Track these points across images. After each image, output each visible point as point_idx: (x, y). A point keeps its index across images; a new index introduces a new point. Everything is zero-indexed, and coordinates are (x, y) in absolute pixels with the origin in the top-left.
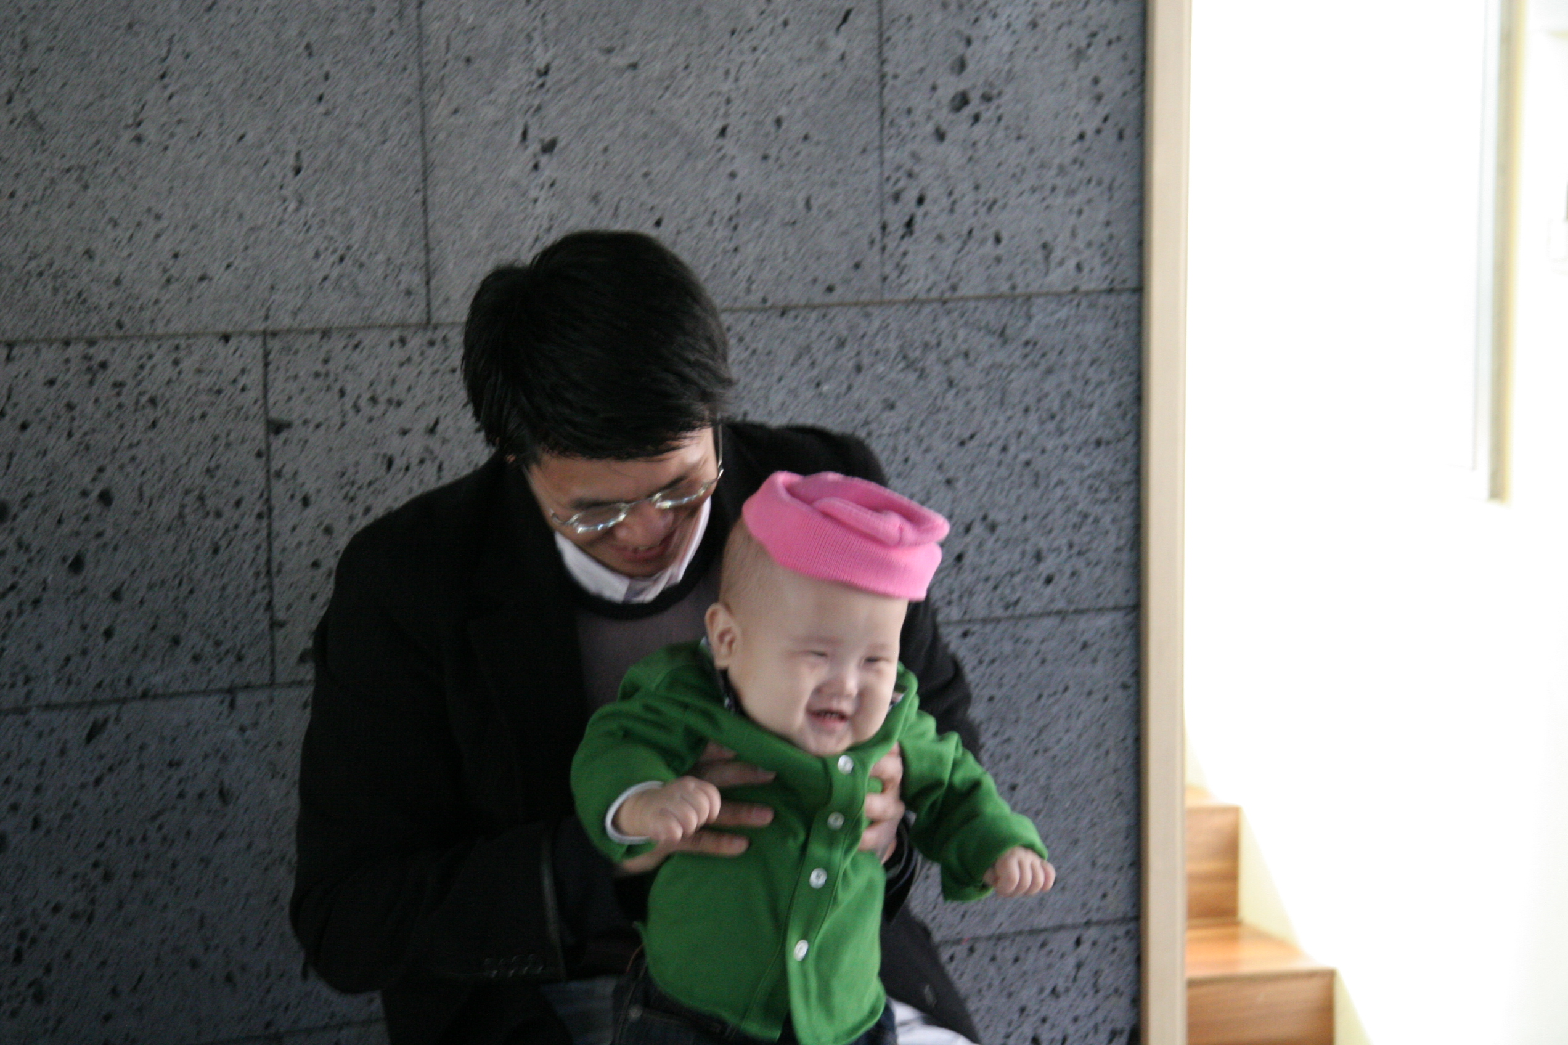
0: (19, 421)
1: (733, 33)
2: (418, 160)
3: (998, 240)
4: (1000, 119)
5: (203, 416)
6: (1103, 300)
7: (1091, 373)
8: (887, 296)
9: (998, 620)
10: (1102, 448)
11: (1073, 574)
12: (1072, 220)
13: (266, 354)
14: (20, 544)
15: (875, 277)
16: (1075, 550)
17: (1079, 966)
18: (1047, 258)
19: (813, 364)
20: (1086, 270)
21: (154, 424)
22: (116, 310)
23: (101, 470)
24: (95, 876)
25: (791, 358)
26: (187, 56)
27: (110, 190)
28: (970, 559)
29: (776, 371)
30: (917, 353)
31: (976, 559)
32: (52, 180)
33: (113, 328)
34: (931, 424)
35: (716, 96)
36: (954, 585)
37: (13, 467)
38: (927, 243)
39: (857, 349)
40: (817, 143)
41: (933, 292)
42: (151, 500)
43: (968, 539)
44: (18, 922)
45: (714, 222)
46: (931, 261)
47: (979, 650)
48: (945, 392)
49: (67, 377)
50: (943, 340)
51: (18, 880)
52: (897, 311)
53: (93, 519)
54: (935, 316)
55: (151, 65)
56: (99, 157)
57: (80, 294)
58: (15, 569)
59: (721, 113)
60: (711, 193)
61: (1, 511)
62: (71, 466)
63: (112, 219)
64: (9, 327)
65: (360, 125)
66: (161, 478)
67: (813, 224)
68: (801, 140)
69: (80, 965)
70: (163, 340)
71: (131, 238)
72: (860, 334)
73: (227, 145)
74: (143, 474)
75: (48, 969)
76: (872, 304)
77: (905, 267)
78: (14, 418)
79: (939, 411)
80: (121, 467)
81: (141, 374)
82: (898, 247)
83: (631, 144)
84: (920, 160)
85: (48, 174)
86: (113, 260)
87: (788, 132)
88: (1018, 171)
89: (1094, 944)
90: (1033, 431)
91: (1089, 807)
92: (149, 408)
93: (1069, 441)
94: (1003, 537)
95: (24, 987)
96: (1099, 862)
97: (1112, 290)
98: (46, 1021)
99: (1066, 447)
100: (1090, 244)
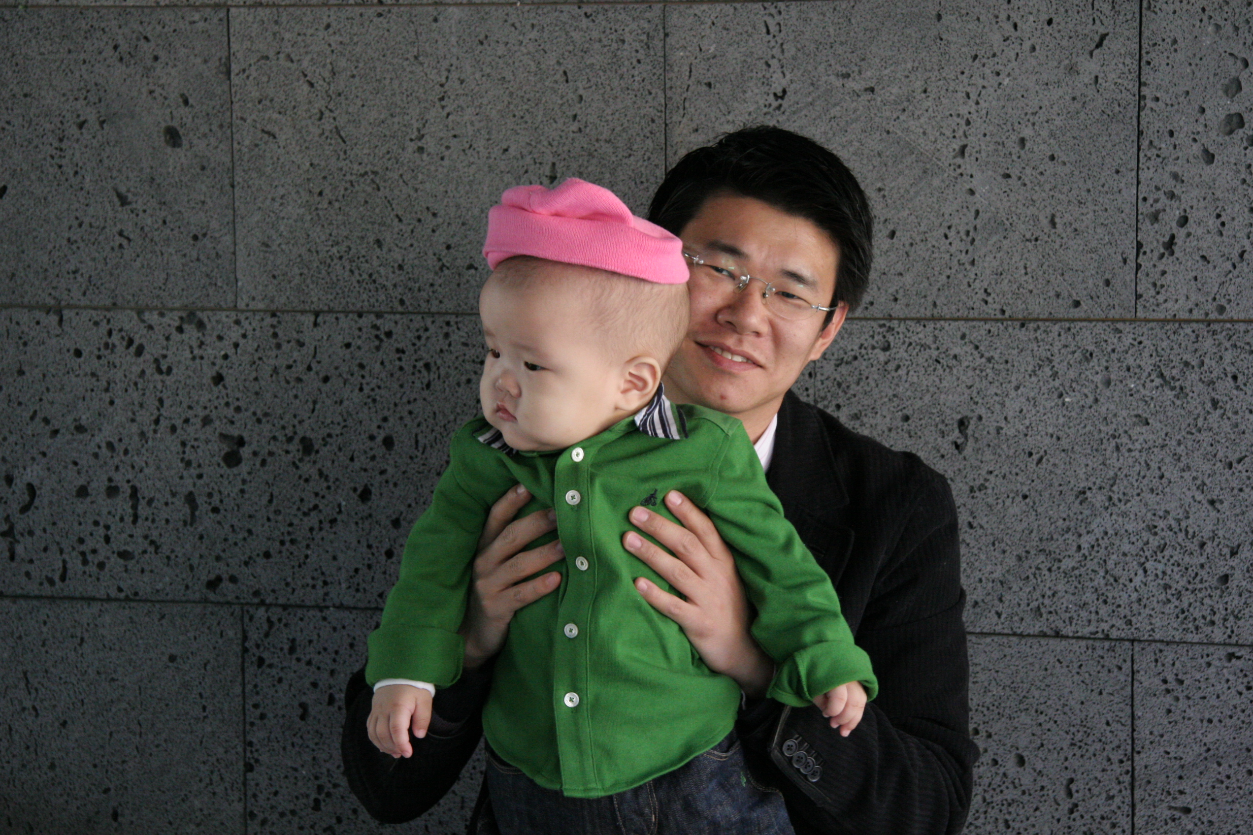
0: (322, 375)
1: (975, 57)
8: (1141, 314)
14: (321, 473)
15: (1127, 295)
19: (1055, 375)
21: (428, 386)
22: (400, 290)
23: (385, 419)
25: (1030, 368)
26: (462, 82)
27: (396, 192)
28: (1236, 582)
29: (1013, 379)
30: (1174, 372)
31: (1244, 583)
32: (351, 182)
33: (396, 304)
34: (1189, 444)
35: (955, 118)
36: (1216, 606)
37: (316, 412)
38: (1189, 264)
39: (1105, 364)
40: (1064, 164)
41: (1195, 312)
42: (425, 448)
43: (1235, 562)
44: (317, 778)
45: (949, 235)
46: (1193, 282)
47: (1246, 676)
48: (1208, 413)
49: (359, 342)
50: (1207, 361)
51: (317, 744)
52: (1152, 329)
53: (378, 459)
54: (1197, 337)
55: (432, 89)
56: (389, 165)
57: (371, 275)
58: (317, 494)
59: (960, 133)
60: (947, 209)
61: (307, 446)
62: (361, 415)
63: (397, 216)
64: (315, 299)
65: (608, 141)
66: (433, 431)
67: (1058, 240)
68: (1047, 159)
69: (364, 822)
70: (436, 316)
71: (412, 231)
72: (1109, 349)
73: (493, 156)
74: (419, 425)
75: (339, 820)
76: (1124, 321)
77: (1162, 286)
78: (317, 373)
79: (1199, 431)
80: (401, 418)
81: (418, 344)
82: (1155, 266)
83: (865, 162)
84: (1183, 181)
85: (348, 177)
86: (397, 249)
87: (1032, 152)
92: (425, 372)
95: (320, 832)
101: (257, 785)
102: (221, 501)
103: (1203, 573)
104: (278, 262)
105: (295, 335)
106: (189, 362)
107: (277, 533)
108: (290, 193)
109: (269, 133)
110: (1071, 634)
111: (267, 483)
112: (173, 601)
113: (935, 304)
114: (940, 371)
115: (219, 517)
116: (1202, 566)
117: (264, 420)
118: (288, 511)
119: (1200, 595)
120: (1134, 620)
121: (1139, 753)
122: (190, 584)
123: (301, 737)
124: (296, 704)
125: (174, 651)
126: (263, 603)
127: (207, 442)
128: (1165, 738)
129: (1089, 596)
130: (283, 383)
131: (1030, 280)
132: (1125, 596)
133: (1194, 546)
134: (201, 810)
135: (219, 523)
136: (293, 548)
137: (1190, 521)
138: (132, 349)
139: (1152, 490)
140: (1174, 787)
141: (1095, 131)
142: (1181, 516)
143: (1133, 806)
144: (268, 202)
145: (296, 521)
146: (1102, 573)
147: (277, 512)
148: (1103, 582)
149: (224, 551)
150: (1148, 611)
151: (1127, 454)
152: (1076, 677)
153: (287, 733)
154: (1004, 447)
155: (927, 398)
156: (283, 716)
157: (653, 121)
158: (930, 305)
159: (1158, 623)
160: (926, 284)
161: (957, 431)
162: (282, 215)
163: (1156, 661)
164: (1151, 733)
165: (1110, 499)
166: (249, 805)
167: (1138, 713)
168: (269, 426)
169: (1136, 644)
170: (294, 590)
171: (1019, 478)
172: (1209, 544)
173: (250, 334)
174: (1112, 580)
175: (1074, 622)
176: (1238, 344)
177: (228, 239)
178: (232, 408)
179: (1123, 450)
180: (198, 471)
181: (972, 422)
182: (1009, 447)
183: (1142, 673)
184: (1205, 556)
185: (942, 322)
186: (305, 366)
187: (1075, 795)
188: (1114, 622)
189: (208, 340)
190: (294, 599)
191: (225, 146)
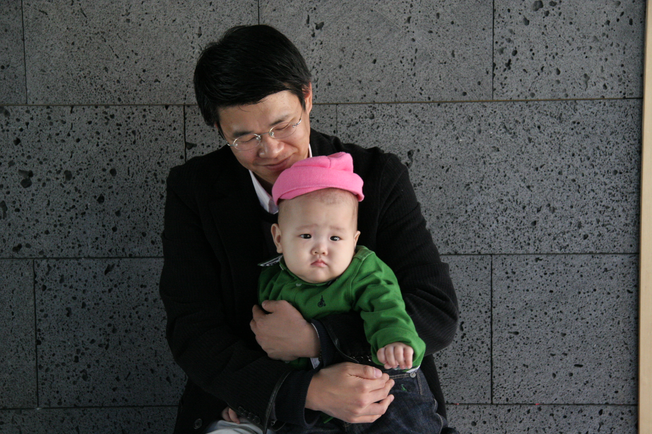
0: (76, 138)
3: (558, 72)
4: (560, 14)
5: (156, 139)
6: (618, 103)
7: (611, 139)
8: (495, 98)
9: (556, 254)
10: (618, 175)
11: (600, 235)
12: (602, 63)
13: (185, 114)
14: (76, 189)
15: (489, 89)
16: (600, 224)
17: (601, 424)
18: (586, 83)
19: (455, 129)
20: (609, 88)
21: (134, 142)
22: (118, 93)
23: (111, 160)
24: (109, 330)
25: (443, 126)
27: (115, 42)
28: (540, 224)
29: (434, 131)
30: (511, 125)
31: (543, 225)
32: (90, 37)
33: (116, 101)
34: (518, 160)
35: (405, 3)
36: (530, 236)
37: (73, 157)
38: (518, 73)
39: (478, 122)
40: (458, 26)
41: (521, 96)
42: (133, 174)
43: (539, 215)
44: (76, 346)
45: (403, 61)
46: (519, 82)
47: (544, 268)
48: (527, 144)
49: (96, 121)
50: (526, 120)
51: (76, 328)
52: (500, 105)
53: (108, 181)
54: (522, 108)
56: (111, 28)
57: (102, 86)
58: (74, 200)
59: (407, 11)
60: (401, 49)
61: (68, 175)
62: (97, 159)
63: (116, 55)
64: (71, 99)
65: (229, 16)
66: (137, 165)
67: (456, 63)
68: (450, 24)
69: (102, 366)
70: (138, 107)
71: (124, 63)
72: (480, 115)
73: (167, 24)
74: (130, 163)
75: (89, 366)
76: (487, 101)
77: (505, 84)
78: (73, 137)
79: (523, 153)
80: (120, 159)
81: (129, 121)
82: (502, 75)
83: (361, 25)
84: (514, 34)
85: (88, 35)
86: (116, 72)
87: (443, 20)
88: (570, 39)
89: (610, 414)
90: (577, 165)
91: (608, 348)
92: (132, 136)
93: (597, 171)
94: (559, 215)
95: (78, 373)
96: (613, 376)
97: (624, 98)
98: (88, 387)
99: (596, 174)
100: (611, 75)
101: (43, 351)
102: (21, 205)
103: (524, 221)
104: (50, 80)
105: (60, 118)
106: (1, 133)
107: (52, 221)
108: (56, 44)
109: (43, 12)
110: (462, 253)
111: (46, 195)
113: (396, 95)
114: (399, 128)
115: (19, 214)
116: (524, 217)
117: (44, 162)
118: (58, 209)
119: (523, 231)
120: (492, 245)
121: (494, 307)
122: (4, 249)
123: (68, 325)
124: (64, 308)
126: (45, 257)
127: (12, 175)
128: (507, 300)
129: (471, 234)
130: (54, 143)
131: (442, 83)
132: (488, 233)
133: (520, 208)
134: (12, 366)
135: (19, 217)
136: (61, 228)
137: (519, 196)
139: (501, 182)
140: (511, 323)
141: (473, 10)
142: (514, 194)
143: (492, 333)
144: (44, 48)
145: (63, 214)
146: (477, 223)
147: (53, 210)
148: (477, 227)
149: (23, 231)
150: (499, 240)
151: (489, 166)
152: (465, 274)
153: (59, 324)
154: (430, 164)
155: (393, 142)
156: (57, 315)
157: (252, 5)
158: (394, 97)
159: (503, 245)
160: (392, 86)
161: (407, 157)
162: (51, 55)
163: (503, 264)
164: (500, 298)
165: (481, 187)
166: (38, 362)
167: (494, 289)
168: (47, 166)
169: (493, 256)
170: (62, 250)
171: (438, 179)
172: (527, 207)
173: (35, 118)
174: (482, 226)
175: (464, 247)
176: (541, 111)
177: (21, 68)
178: (26, 156)
179: (487, 163)
180: (7, 190)
181: (415, 153)
182: (433, 164)
183: (496, 269)
184: (525, 213)
185: (400, 104)
186: (66, 134)
187: (465, 330)
188: (483, 246)
189: (11, 121)
190: (63, 254)
191: (19, 19)
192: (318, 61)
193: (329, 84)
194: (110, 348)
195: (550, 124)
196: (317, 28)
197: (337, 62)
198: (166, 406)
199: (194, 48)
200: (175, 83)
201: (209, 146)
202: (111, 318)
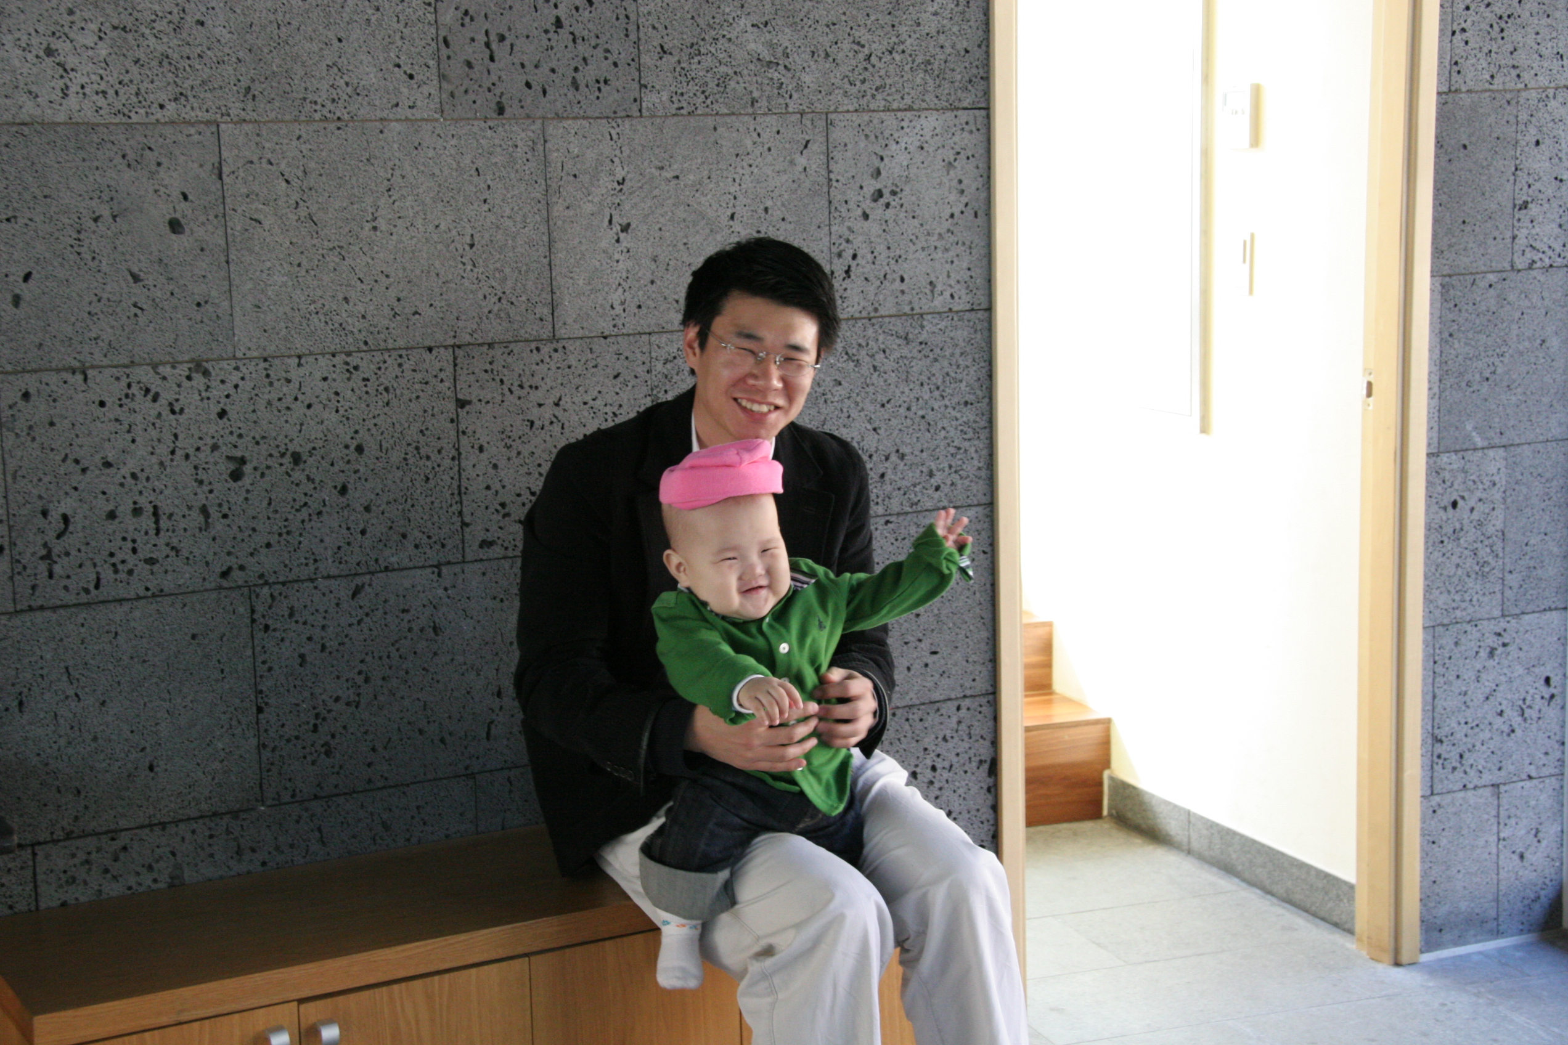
0: (306, 403)
1: (737, 155)
2: (545, 238)
3: (902, 280)
4: (902, 206)
5: (418, 397)
6: (967, 316)
7: (961, 362)
9: (907, 513)
10: (969, 406)
11: (953, 484)
12: (948, 266)
13: (455, 358)
14: (309, 478)
16: (953, 470)
17: (959, 722)
18: (932, 291)
20: (956, 297)
21: (388, 404)
22: (364, 334)
23: (356, 432)
24: (360, 680)
26: (403, 177)
27: (358, 260)
28: (888, 477)
31: (892, 477)
32: (323, 255)
33: (361, 344)
34: (863, 395)
35: (727, 195)
36: (879, 493)
37: (303, 432)
38: (859, 283)
40: (790, 223)
41: (863, 313)
42: (387, 450)
43: (887, 464)
44: (314, 708)
46: (861, 294)
47: (895, 533)
48: (872, 374)
49: (334, 376)
50: (870, 342)
51: (313, 683)
53: (352, 463)
54: (865, 328)
55: (381, 183)
56: (351, 240)
57: (341, 325)
58: (306, 494)
59: (731, 205)
61: (297, 458)
62: (337, 431)
63: (359, 279)
64: (298, 346)
66: (392, 437)
68: (780, 221)
69: (352, 734)
70: (392, 352)
71: (371, 290)
73: (429, 231)
74: (382, 434)
75: (333, 736)
77: (845, 298)
78: (302, 402)
79: (868, 386)
80: (369, 430)
81: (379, 373)
84: (853, 232)
85: (321, 251)
86: (360, 304)
87: (772, 215)
88: (914, 238)
89: (968, 709)
90: (926, 397)
91: (964, 626)
92: (385, 394)
93: (948, 403)
94: (909, 463)
95: (318, 748)
96: (970, 660)
97: (972, 310)
98: (333, 767)
99: (946, 407)
100: (958, 282)
101: (268, 722)
102: (230, 509)
104: (268, 319)
105: (284, 375)
106: (199, 403)
107: (276, 527)
108: (274, 266)
109: (255, 220)
111: (266, 490)
112: (193, 592)
115: (228, 521)
117: (262, 442)
118: (283, 510)
122: (207, 577)
123: (301, 680)
124: (296, 655)
125: (195, 631)
126: (266, 583)
127: (216, 463)
130: (276, 412)
134: (224, 750)
135: (229, 526)
136: (289, 538)
138: (149, 397)
141: (806, 202)
142: (860, 440)
144: (258, 273)
145: (290, 517)
147: (276, 512)
149: (233, 547)
153: (290, 679)
156: (286, 666)
157: (539, 202)
162: (269, 283)
166: (261, 738)
168: (266, 446)
170: (291, 570)
172: (875, 455)
173: (247, 377)
176: (886, 331)
177: (226, 304)
178: (235, 435)
180: (209, 488)
186: (293, 398)
189: (213, 384)
190: (291, 576)
191: (221, 231)
192: (624, 275)
193: (639, 307)
194: (362, 705)
195: (895, 347)
196: (622, 231)
197: (649, 277)
198: (441, 779)
199: (464, 264)
200: (441, 315)
201: (488, 402)
202: (362, 661)
